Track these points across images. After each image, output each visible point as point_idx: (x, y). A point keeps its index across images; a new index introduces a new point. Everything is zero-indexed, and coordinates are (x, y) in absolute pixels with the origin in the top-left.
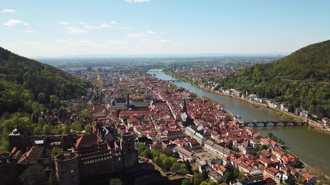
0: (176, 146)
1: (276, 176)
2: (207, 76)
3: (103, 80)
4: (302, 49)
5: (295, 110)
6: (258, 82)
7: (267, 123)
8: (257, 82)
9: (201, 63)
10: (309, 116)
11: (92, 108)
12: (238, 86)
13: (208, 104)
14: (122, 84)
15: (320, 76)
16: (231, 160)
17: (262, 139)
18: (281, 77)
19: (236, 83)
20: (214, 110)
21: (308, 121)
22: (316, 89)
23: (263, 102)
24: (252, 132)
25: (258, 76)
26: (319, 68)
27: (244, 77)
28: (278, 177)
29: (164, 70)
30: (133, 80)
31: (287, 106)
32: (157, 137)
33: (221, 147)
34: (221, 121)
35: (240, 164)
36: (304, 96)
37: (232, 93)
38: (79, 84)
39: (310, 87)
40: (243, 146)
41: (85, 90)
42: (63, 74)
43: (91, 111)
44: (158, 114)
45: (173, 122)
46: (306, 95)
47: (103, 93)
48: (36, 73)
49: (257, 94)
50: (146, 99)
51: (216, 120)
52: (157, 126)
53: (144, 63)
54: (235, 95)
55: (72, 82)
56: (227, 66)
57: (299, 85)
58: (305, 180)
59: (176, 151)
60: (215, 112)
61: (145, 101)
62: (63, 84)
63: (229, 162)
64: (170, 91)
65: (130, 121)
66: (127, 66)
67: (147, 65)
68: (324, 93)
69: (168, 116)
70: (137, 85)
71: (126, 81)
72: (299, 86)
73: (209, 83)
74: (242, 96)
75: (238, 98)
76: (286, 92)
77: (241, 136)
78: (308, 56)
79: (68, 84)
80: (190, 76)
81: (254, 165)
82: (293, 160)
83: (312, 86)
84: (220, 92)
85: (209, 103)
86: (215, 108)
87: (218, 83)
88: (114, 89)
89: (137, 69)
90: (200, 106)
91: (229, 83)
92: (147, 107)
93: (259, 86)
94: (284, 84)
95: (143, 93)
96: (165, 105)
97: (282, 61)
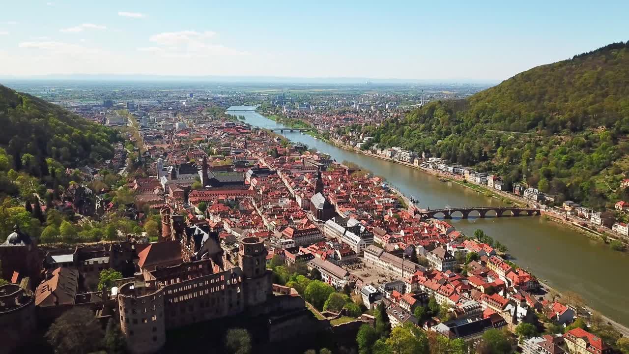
0: (312, 259)
1: (505, 310)
2: (344, 121)
3: (142, 127)
4: (522, 74)
5: (515, 188)
6: (443, 134)
7: (469, 211)
8: (441, 135)
9: (327, 97)
10: (541, 198)
11: (131, 185)
12: (407, 142)
13: (356, 177)
14: (180, 134)
15: (556, 125)
16: (419, 282)
17: (466, 242)
18: (485, 126)
19: (402, 136)
20: (369, 188)
21: (538, 207)
22: (548, 148)
23: (456, 172)
24: (447, 229)
25: (443, 123)
26: (553, 110)
27: (416, 124)
28: (509, 311)
29: (259, 107)
30: (202, 126)
31: (499, 180)
32: (274, 242)
33: (397, 258)
34: (387, 208)
35: (437, 290)
36: (528, 161)
37: (396, 155)
38: (96, 135)
39: (537, 145)
40: (437, 256)
41: (109, 147)
42: (61, 114)
43: (131, 190)
44: (266, 195)
45: (299, 211)
46: (532, 160)
47: (148, 153)
48: (6, 112)
49: (443, 156)
50: (237, 167)
51: (377, 206)
52: (269, 219)
53: (216, 93)
54: (401, 159)
55: (84, 130)
56: (377, 103)
57: (519, 141)
58: (553, 315)
59: (315, 267)
60: (371, 191)
61: (235, 170)
62: (67, 135)
63: (416, 286)
64: (281, 151)
65: (213, 211)
66: (182, 98)
67: (223, 98)
68: (564, 157)
69: (287, 200)
70: (212, 138)
71: (187, 130)
72: (518, 143)
73: (351, 136)
74: (415, 160)
75: (407, 164)
76: (494, 154)
77: (428, 236)
78: (532, 89)
79: (76, 135)
80: (313, 120)
81: (461, 291)
82: (527, 279)
83: (542, 143)
84: (372, 153)
85: (357, 173)
86: (370, 183)
87: (369, 136)
88: (168, 146)
89: (205, 106)
90: (342, 180)
91: (389, 136)
92: (242, 183)
93: (445, 143)
94: (492, 139)
95: (227, 154)
96: (277, 179)
97: (487, 96)
